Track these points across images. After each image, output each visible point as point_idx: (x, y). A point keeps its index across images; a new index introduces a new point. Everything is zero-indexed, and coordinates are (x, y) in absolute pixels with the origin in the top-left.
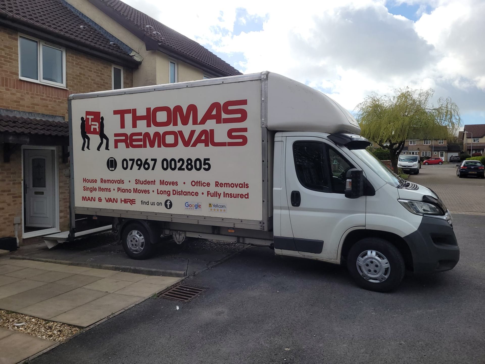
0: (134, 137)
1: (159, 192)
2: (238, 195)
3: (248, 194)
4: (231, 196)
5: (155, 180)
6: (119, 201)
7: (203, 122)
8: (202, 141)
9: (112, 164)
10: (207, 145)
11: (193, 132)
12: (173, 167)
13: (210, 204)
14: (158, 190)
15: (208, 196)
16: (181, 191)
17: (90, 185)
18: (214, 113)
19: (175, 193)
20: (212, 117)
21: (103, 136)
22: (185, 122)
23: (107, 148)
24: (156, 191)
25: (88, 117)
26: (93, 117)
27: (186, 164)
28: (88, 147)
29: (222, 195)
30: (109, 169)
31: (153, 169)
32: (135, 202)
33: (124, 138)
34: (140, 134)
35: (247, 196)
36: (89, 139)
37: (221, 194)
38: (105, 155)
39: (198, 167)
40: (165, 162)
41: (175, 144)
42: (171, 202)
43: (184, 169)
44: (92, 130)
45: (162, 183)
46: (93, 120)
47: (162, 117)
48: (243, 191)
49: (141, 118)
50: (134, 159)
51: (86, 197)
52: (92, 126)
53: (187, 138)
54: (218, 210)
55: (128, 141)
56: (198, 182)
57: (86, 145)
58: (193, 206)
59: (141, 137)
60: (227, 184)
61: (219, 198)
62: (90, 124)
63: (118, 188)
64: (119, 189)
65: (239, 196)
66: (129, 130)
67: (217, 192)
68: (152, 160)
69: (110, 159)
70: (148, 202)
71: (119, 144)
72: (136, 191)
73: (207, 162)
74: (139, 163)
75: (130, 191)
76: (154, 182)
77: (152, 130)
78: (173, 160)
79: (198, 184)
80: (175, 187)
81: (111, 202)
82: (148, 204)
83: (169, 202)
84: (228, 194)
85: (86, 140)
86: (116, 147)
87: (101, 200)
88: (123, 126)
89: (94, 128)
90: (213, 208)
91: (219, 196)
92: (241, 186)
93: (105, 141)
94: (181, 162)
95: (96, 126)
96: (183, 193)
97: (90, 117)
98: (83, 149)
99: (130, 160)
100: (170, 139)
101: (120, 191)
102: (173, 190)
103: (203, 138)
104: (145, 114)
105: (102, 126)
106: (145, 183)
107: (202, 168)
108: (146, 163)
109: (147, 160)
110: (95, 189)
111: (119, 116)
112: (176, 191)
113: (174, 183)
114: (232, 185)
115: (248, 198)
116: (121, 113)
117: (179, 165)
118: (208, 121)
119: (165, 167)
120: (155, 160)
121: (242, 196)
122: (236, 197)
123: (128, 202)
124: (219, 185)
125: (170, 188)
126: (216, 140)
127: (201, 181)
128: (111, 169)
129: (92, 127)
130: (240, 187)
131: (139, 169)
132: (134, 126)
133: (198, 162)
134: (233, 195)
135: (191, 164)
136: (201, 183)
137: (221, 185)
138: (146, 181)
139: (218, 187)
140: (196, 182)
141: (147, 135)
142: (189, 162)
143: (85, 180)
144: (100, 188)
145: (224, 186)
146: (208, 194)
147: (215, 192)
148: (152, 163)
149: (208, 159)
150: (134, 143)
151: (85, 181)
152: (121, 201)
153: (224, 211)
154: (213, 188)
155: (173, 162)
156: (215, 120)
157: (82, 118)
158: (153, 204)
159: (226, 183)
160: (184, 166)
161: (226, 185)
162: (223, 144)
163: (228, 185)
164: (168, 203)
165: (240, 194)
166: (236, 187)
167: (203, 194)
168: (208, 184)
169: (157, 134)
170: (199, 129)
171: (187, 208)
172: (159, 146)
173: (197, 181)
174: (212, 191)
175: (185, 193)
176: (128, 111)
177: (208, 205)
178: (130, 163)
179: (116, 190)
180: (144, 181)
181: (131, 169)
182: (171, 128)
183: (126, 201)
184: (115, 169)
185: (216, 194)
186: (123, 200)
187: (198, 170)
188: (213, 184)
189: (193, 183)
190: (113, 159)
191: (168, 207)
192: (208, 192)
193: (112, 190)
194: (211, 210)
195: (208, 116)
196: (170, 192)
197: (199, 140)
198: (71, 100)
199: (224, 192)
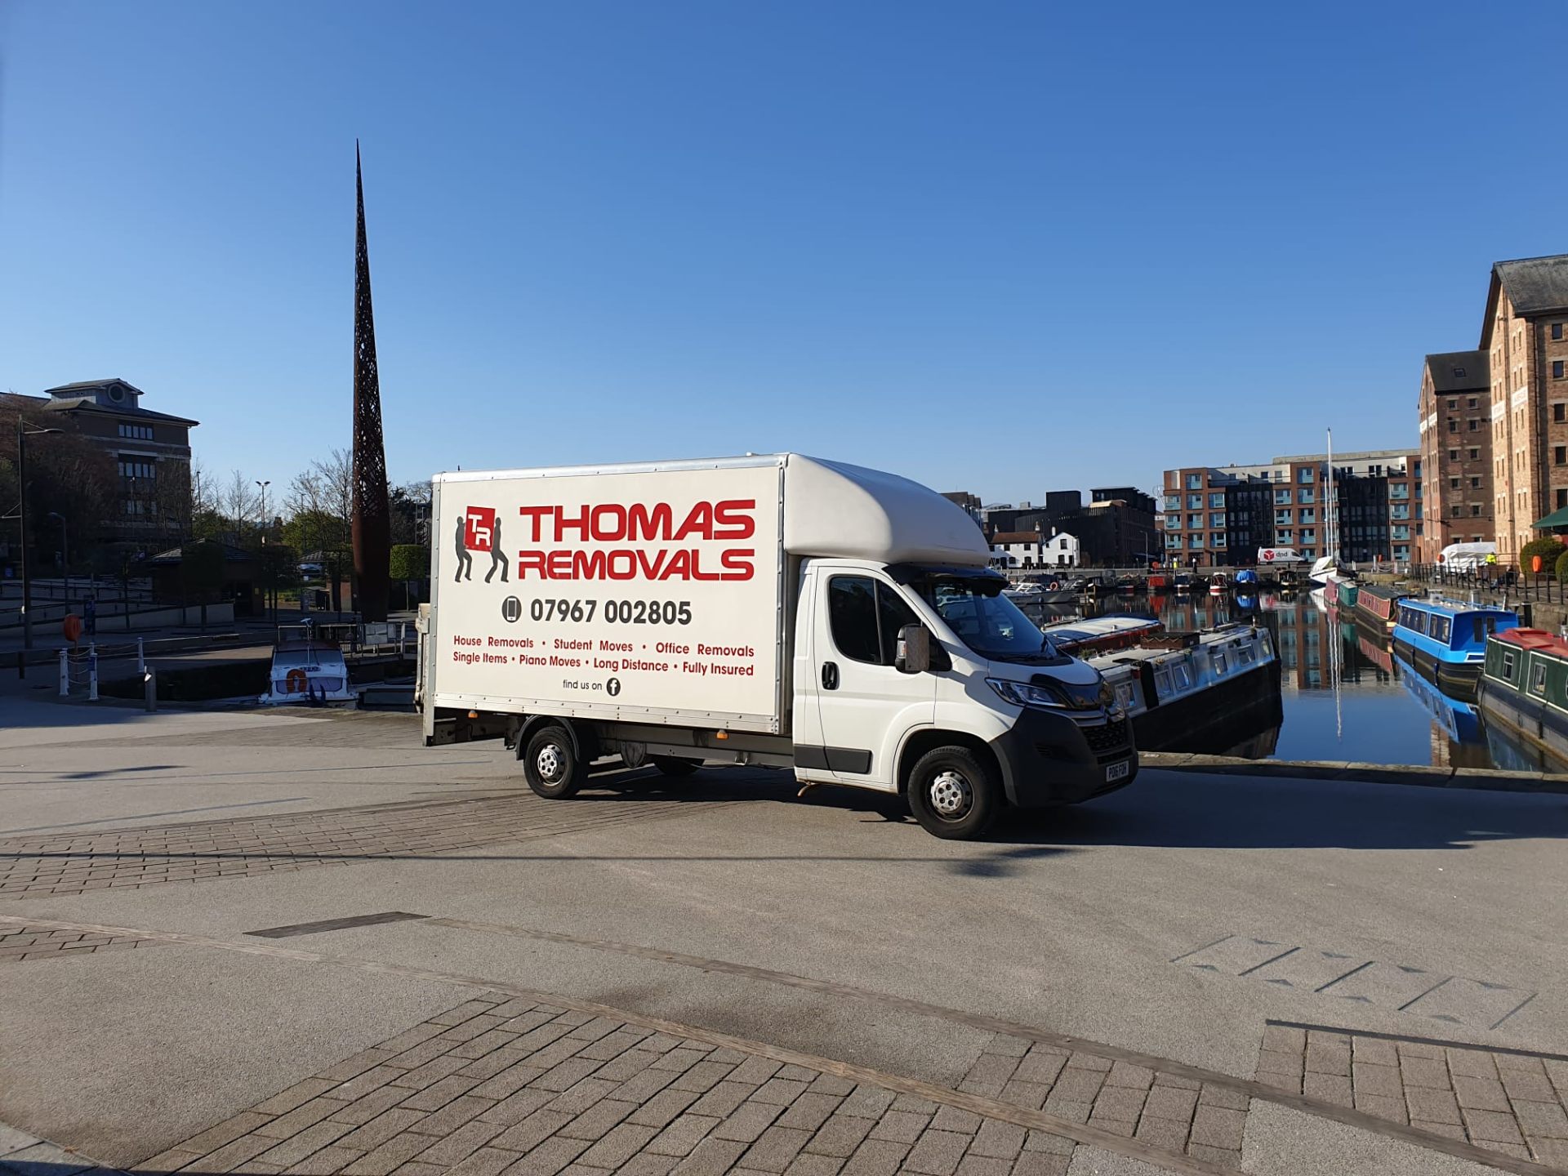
0: (556, 559)
1: (598, 664)
2: (737, 668)
3: (752, 668)
4: (723, 670)
5: (591, 641)
7: (680, 536)
8: (678, 571)
9: (511, 609)
10: (686, 578)
11: (662, 554)
12: (625, 616)
14: (595, 659)
15: (684, 671)
16: (637, 662)
17: (466, 650)
18: (700, 520)
19: (627, 664)
20: (697, 528)
21: (498, 555)
22: (649, 535)
23: (504, 578)
24: (592, 663)
25: (471, 517)
26: (480, 517)
27: (648, 611)
28: (467, 576)
29: (709, 670)
30: (506, 619)
31: (589, 620)
33: (537, 559)
34: (568, 553)
35: (750, 671)
36: (470, 560)
37: (707, 666)
38: (500, 591)
39: (669, 617)
40: (611, 608)
41: (631, 575)
42: (618, 683)
43: (644, 621)
44: (477, 542)
45: (604, 646)
46: (479, 523)
47: (609, 522)
48: (745, 662)
49: (572, 523)
50: (554, 601)
52: (478, 534)
53: (651, 564)
55: (546, 566)
56: (668, 645)
57: (463, 572)
59: (570, 559)
60: (717, 649)
61: (704, 674)
62: (474, 530)
64: (522, 658)
65: (738, 670)
66: (547, 545)
67: (700, 663)
68: (588, 602)
69: (509, 599)
70: (578, 684)
71: (528, 570)
72: (554, 661)
73: (685, 608)
74: (564, 607)
75: (543, 661)
76: (589, 645)
77: (591, 547)
78: (626, 603)
79: (668, 648)
80: (627, 655)
83: (615, 683)
84: (719, 667)
85: (465, 562)
86: (522, 576)
88: (536, 537)
89: (481, 540)
91: (704, 671)
92: (741, 652)
93: (500, 564)
94: (640, 608)
95: (485, 534)
96: (642, 665)
97: (476, 518)
98: (457, 579)
99: (548, 602)
100: (622, 565)
101: (524, 663)
102: (624, 660)
103: (680, 564)
104: (578, 516)
105: (496, 535)
106: (573, 645)
107: (677, 621)
108: (576, 608)
109: (578, 602)
110: (477, 658)
111: (530, 518)
112: (629, 662)
113: (626, 648)
116: (535, 512)
117: (635, 613)
118: (690, 535)
119: (611, 615)
120: (593, 603)
121: (741, 671)
122: (732, 673)
124: (704, 651)
125: (617, 656)
126: (702, 570)
127: (674, 644)
128: (509, 618)
129: (479, 536)
130: (740, 655)
131: (563, 620)
132: (558, 537)
133: (670, 609)
134: (727, 669)
135: (656, 612)
136: (673, 647)
137: (708, 651)
138: (574, 643)
139: (703, 654)
140: (665, 646)
141: (580, 555)
142: (655, 607)
143: (457, 640)
144: (486, 656)
145: (712, 652)
146: (685, 667)
147: (697, 663)
148: (586, 609)
149: (688, 604)
150: (556, 570)
151: (457, 642)
154: (693, 658)
155: (626, 608)
156: (701, 534)
157: (460, 519)
158: (585, 686)
160: (645, 616)
162: (714, 577)
163: (719, 651)
164: (613, 685)
166: (734, 654)
167: (676, 666)
168: (686, 650)
169: (598, 555)
170: (673, 547)
172: (601, 577)
173: (667, 643)
174: (692, 663)
175: (646, 666)
176: (547, 510)
178: (546, 608)
179: (518, 659)
181: (548, 619)
182: (624, 544)
184: (517, 618)
185: (698, 668)
187: (670, 622)
188: (694, 649)
189: (660, 648)
190: (515, 600)
191: (613, 692)
192: (685, 663)
193: (509, 659)
195: (689, 526)
196: (617, 663)
197: (672, 569)
198: (440, 483)
199: (712, 665)
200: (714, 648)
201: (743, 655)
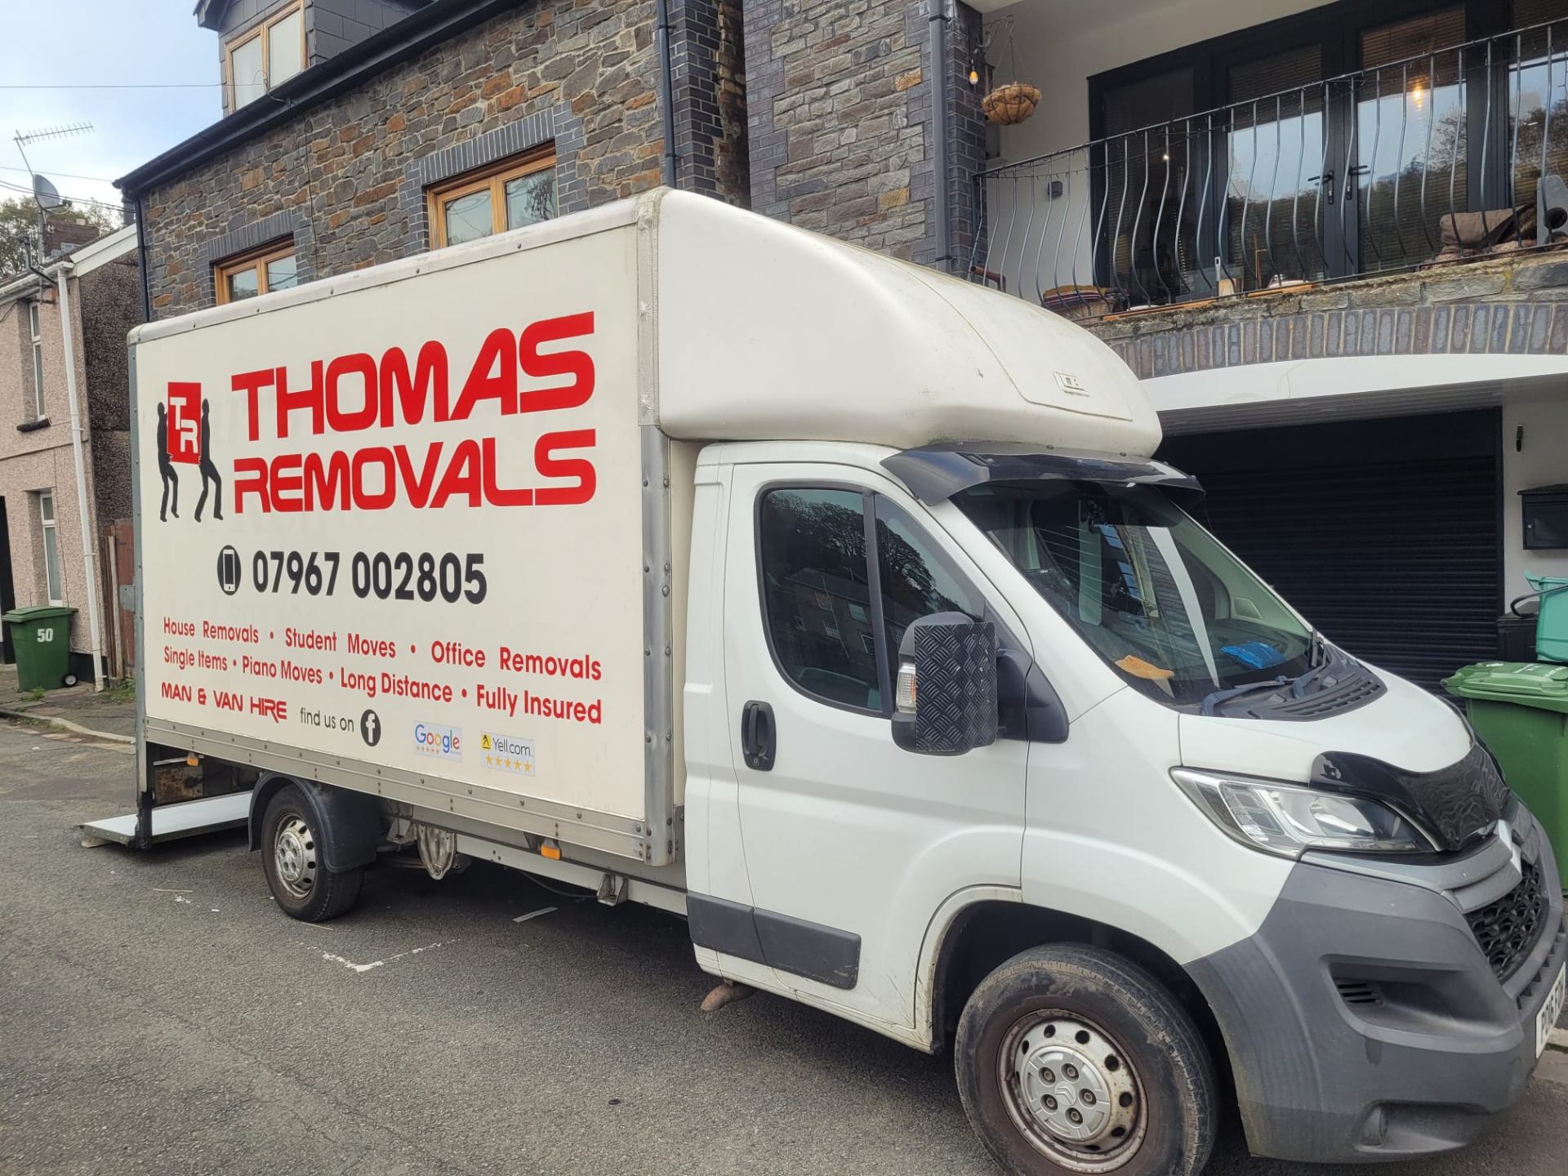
0: (284, 473)
1: (346, 681)
2: (569, 705)
3: (598, 708)
4: (547, 707)
5: (334, 633)
6: (247, 705)
7: (463, 411)
8: (461, 487)
9: (229, 569)
10: (475, 502)
11: (435, 450)
12: (382, 586)
13: (485, 737)
14: (343, 669)
15: (479, 704)
16: (403, 680)
17: (180, 643)
18: (495, 372)
19: (389, 684)
20: (490, 390)
21: (209, 471)
22: (413, 415)
23: (217, 513)
24: (338, 676)
25: (173, 401)
26: (184, 401)
27: (416, 574)
28: (174, 510)
29: (520, 704)
30: (223, 588)
31: (330, 592)
32: (284, 710)
33: (257, 475)
34: (293, 461)
35: (591, 713)
36: (175, 480)
37: (516, 697)
38: (212, 537)
39: (451, 588)
40: (361, 565)
41: (385, 501)
42: (376, 721)
43: (409, 596)
44: (183, 449)
45: (356, 644)
46: (184, 413)
47: (351, 393)
48: (585, 691)
49: (299, 400)
50: (282, 554)
51: (170, 686)
52: (182, 433)
53: (418, 472)
54: (508, 763)
55: (268, 487)
56: (451, 647)
58: (438, 740)
59: (298, 472)
60: (534, 660)
61: (512, 715)
62: (178, 426)
63: (245, 658)
64: (246, 662)
65: (572, 709)
66: (269, 448)
67: (504, 689)
68: (327, 556)
69: (225, 552)
70: (318, 716)
71: (246, 496)
72: (289, 670)
73: (475, 567)
74: (295, 566)
75: (273, 670)
76: (332, 642)
77: (327, 445)
78: (382, 557)
79: (451, 653)
80: (388, 664)
81: (227, 707)
82: (318, 724)
83: (373, 721)
84: (537, 699)
85: (171, 484)
86: (239, 508)
87: (204, 696)
88: (254, 434)
89: (186, 442)
90: (494, 752)
91: (513, 706)
92: (576, 669)
93: (212, 484)
94: (404, 566)
95: (189, 434)
96: (409, 686)
97: (180, 402)
98: (163, 518)
99: (273, 555)
100: (373, 478)
101: (248, 669)
102: (383, 675)
103: (464, 473)
104: (308, 385)
105: (205, 433)
106: (310, 641)
107: (463, 594)
108: (313, 569)
109: (314, 555)
110: (191, 660)
112: (392, 678)
113: (385, 649)
114: (551, 666)
115: (598, 720)
116: (251, 384)
117: (398, 576)
118: (479, 404)
119: (361, 585)
120: (335, 558)
121: (579, 711)
122: (561, 715)
123: (269, 712)
124: (510, 663)
125: (371, 665)
126: (503, 483)
127: (460, 645)
128: (226, 587)
129: (184, 436)
130: (575, 675)
131: (295, 590)
132: (283, 431)
133: (450, 568)
134: (551, 706)
135: (430, 576)
136: (460, 650)
137: (518, 663)
138: (312, 637)
139: (508, 668)
140: (445, 646)
141: (314, 461)
142: (426, 567)
143: (167, 625)
144: (201, 655)
145: (524, 666)
146: (480, 696)
147: (499, 689)
148: (326, 567)
149: (480, 559)
150: (284, 494)
151: (167, 629)
152: (253, 705)
153: (528, 767)
154: (493, 676)
155: (382, 566)
156: (498, 401)
157: (161, 407)
158: (331, 723)
159: (532, 657)
160: (412, 586)
161: (531, 662)
162: (519, 498)
163: (538, 662)
164: (370, 725)
165: (574, 705)
166: (563, 672)
167: (464, 693)
168: (480, 657)
169: (339, 459)
170: (452, 434)
171: (421, 745)
172: (346, 506)
173: (449, 644)
174: (491, 688)
175: (415, 689)
176: (263, 378)
177: (481, 740)
179: (240, 663)
180: (309, 636)
181: (275, 589)
182: (375, 436)
183: (264, 706)
184: (236, 589)
185: (501, 700)
186: (256, 702)
187: (451, 597)
188: (493, 658)
189: (438, 652)
190: (232, 552)
191: (371, 740)
192: (480, 687)
193: (230, 663)
194: (489, 760)
195: (478, 387)
196: (374, 679)
197: (452, 484)
198: (135, 344)
199: (526, 693)
200: (528, 658)
201: (580, 675)
